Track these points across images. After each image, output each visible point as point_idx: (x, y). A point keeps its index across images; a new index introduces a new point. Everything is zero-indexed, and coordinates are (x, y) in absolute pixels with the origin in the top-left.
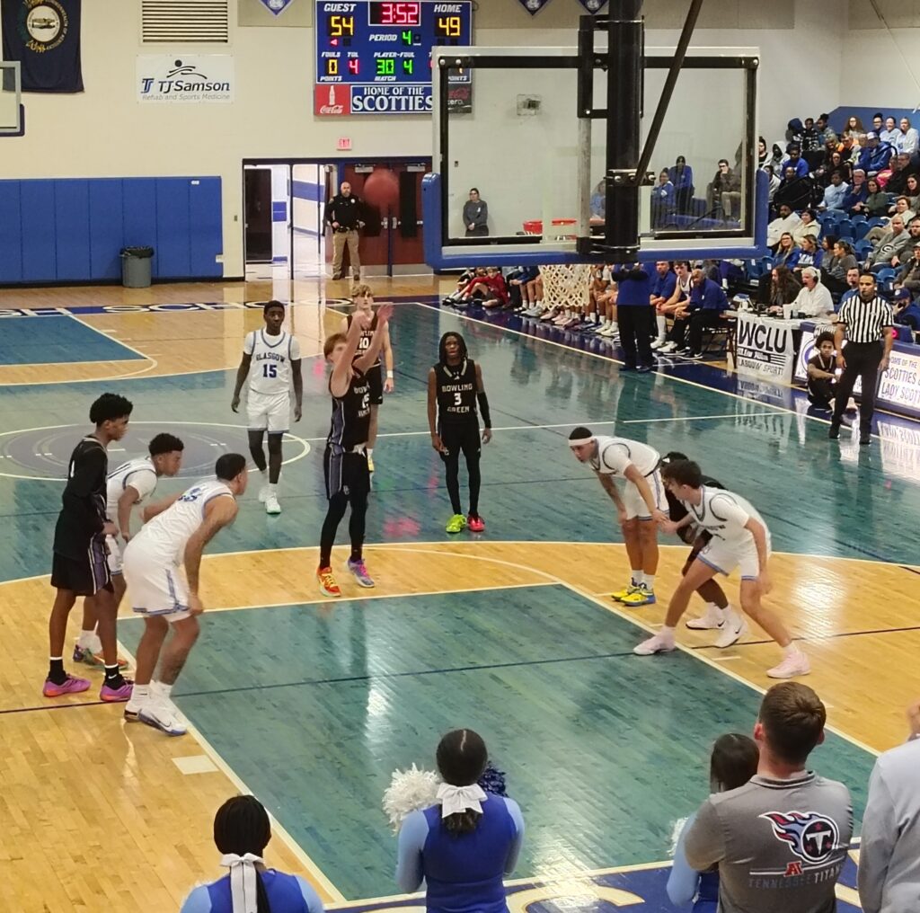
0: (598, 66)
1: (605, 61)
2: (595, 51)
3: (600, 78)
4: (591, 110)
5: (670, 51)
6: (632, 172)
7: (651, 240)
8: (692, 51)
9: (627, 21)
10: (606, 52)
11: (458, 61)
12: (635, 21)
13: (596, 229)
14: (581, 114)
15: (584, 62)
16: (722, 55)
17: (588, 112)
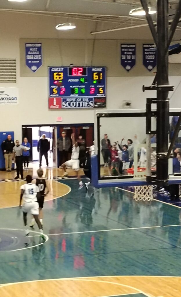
0: (153, 116)
1: (155, 114)
2: (152, 111)
4: (151, 131)
6: (166, 154)
7: (173, 176)
9: (163, 101)
10: (156, 111)
11: (103, 115)
12: (166, 101)
13: (153, 173)
14: (147, 133)
15: (148, 114)
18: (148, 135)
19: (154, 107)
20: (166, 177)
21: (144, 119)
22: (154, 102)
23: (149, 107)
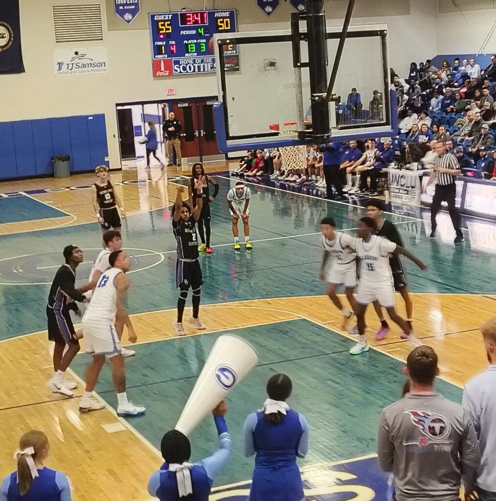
0: (302, 39)
1: (306, 36)
2: (300, 32)
3: (304, 46)
4: (301, 64)
5: (339, 29)
6: (324, 95)
7: (337, 130)
8: (351, 29)
9: (316, 15)
10: (306, 32)
11: (228, 41)
12: (320, 14)
13: (308, 126)
14: (295, 66)
15: (295, 38)
16: (368, 30)
17: (299, 64)
18: (297, 69)
20: (328, 130)
22: (303, 18)
23: (295, 26)
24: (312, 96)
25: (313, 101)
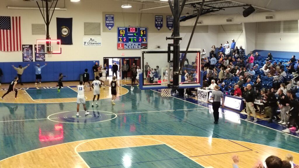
0: (171, 53)
1: (173, 52)
3: (172, 55)
4: (170, 61)
5: (185, 50)
6: (178, 72)
7: (181, 84)
8: (189, 50)
9: (177, 45)
10: (173, 50)
11: (146, 52)
13: (171, 83)
15: (169, 52)
16: (194, 50)
18: (169, 63)
19: (172, 48)
20: (178, 84)
21: (166, 54)
22: (172, 46)
23: (169, 48)
24: (173, 73)
25: (173, 74)
